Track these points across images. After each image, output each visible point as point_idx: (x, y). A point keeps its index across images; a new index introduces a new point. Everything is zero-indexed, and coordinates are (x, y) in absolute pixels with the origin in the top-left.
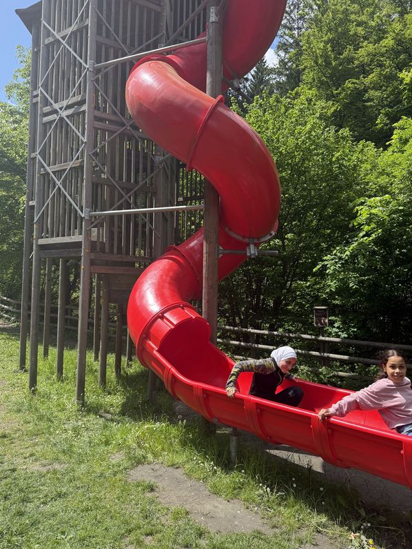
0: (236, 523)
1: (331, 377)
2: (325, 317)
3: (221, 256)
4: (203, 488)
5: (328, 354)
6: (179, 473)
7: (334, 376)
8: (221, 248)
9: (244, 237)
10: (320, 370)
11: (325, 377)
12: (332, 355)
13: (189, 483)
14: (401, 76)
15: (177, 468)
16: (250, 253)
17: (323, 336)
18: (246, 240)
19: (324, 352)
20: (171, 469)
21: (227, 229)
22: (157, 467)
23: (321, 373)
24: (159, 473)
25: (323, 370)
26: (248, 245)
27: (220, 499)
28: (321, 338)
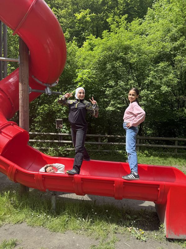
0: (77, 245)
1: (64, 151)
2: (61, 124)
3: (30, 92)
4: (44, 231)
5: (62, 141)
6: (24, 226)
7: (65, 151)
8: (30, 88)
9: (43, 82)
10: (59, 148)
11: (61, 151)
12: (64, 141)
13: (34, 230)
14: (76, 15)
15: (21, 223)
16: (48, 92)
17: (60, 133)
18: (45, 85)
19: (60, 140)
20: (17, 225)
21: (33, 77)
22: (7, 227)
23: (59, 150)
24: (11, 231)
25: (60, 148)
26: (46, 87)
27: (59, 234)
28: (59, 134)
